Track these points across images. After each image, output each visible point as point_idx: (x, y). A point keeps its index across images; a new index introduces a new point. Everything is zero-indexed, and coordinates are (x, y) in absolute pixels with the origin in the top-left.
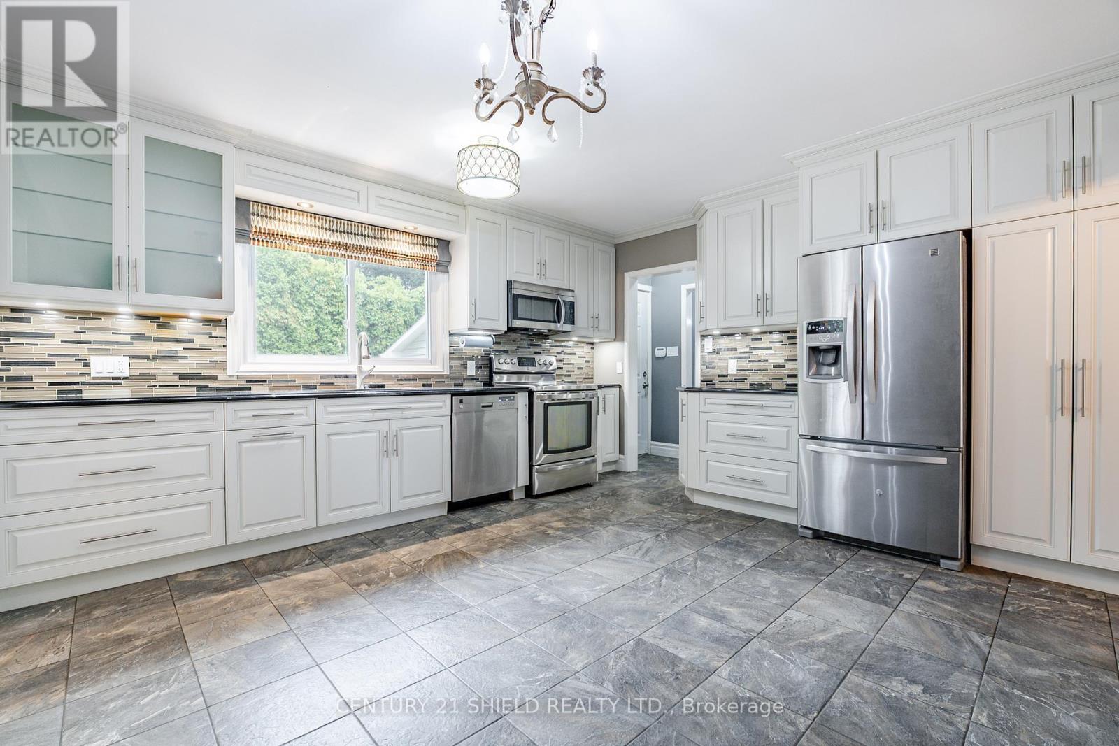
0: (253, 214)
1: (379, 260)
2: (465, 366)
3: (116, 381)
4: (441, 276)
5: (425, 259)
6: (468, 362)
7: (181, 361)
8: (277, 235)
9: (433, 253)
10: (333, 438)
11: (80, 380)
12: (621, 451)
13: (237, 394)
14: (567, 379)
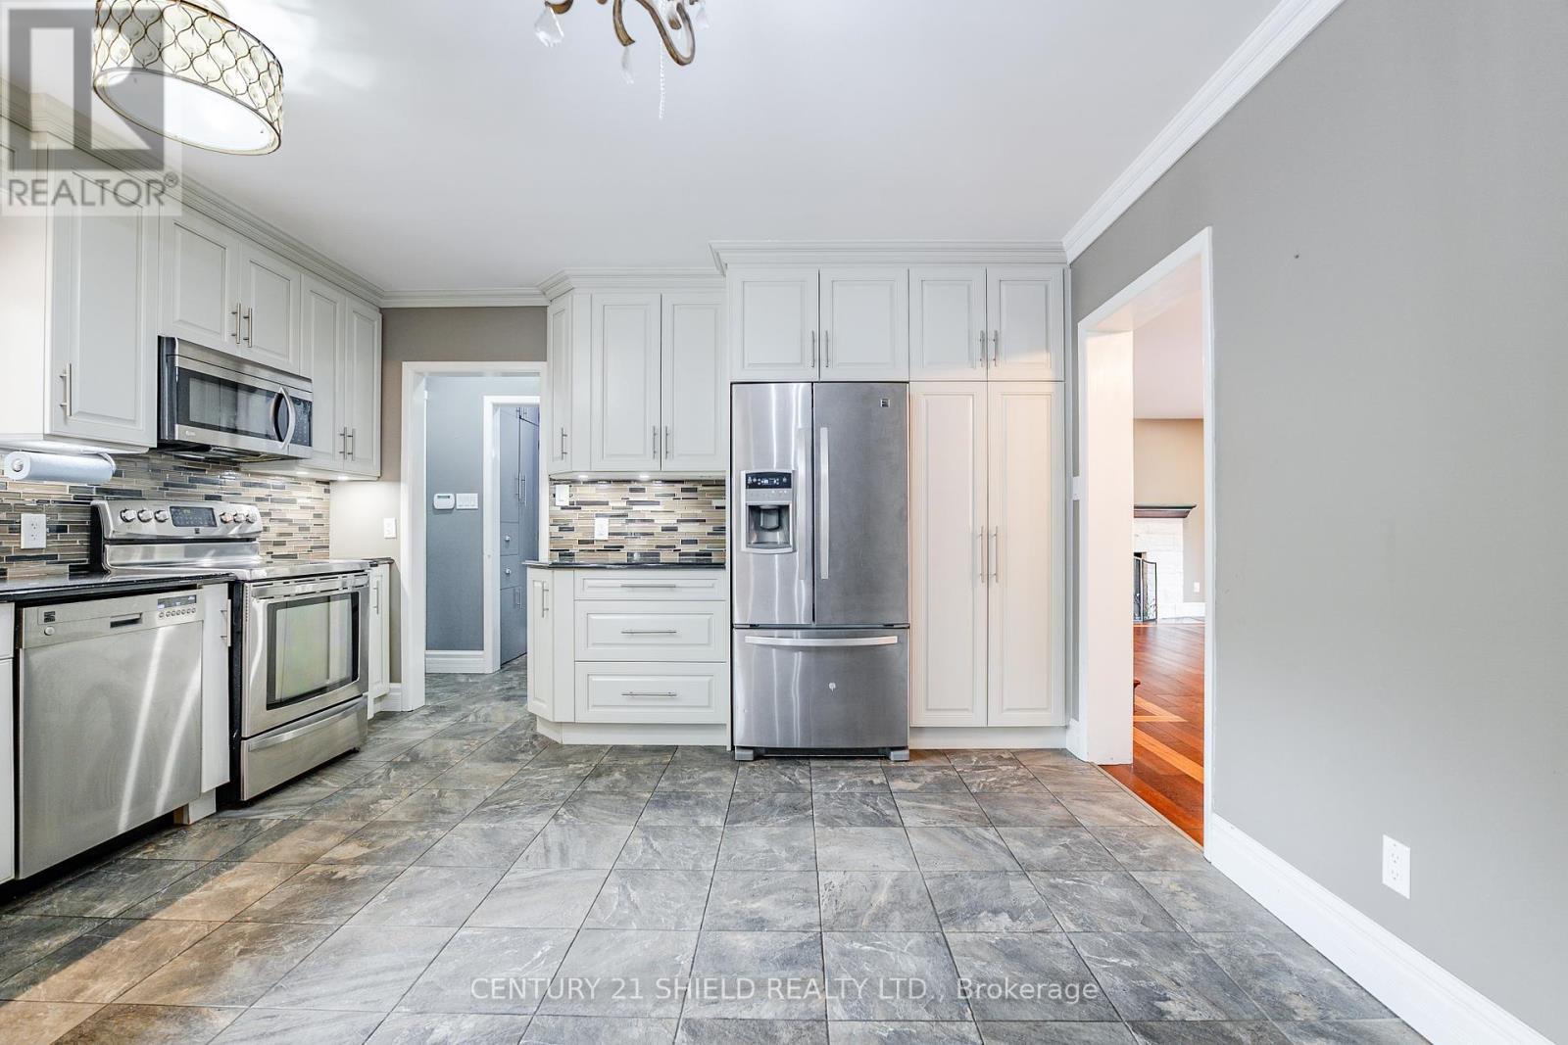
2: (13, 526)
6: (25, 516)
12: (394, 677)
14: (277, 551)
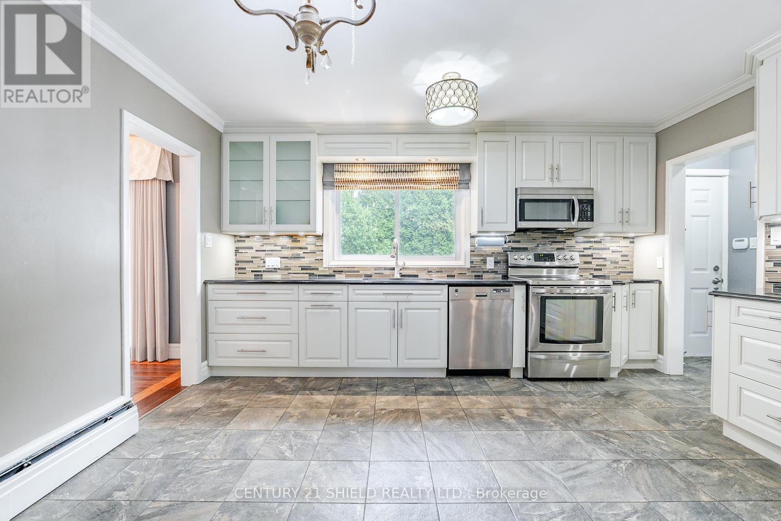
0: (336, 171)
1: (413, 187)
2: (484, 262)
3: (275, 270)
4: (464, 192)
5: (449, 181)
6: (488, 258)
7: (302, 260)
8: (348, 181)
9: (456, 175)
10: (358, 311)
11: (262, 269)
12: (660, 351)
13: (328, 280)
14: (596, 273)
